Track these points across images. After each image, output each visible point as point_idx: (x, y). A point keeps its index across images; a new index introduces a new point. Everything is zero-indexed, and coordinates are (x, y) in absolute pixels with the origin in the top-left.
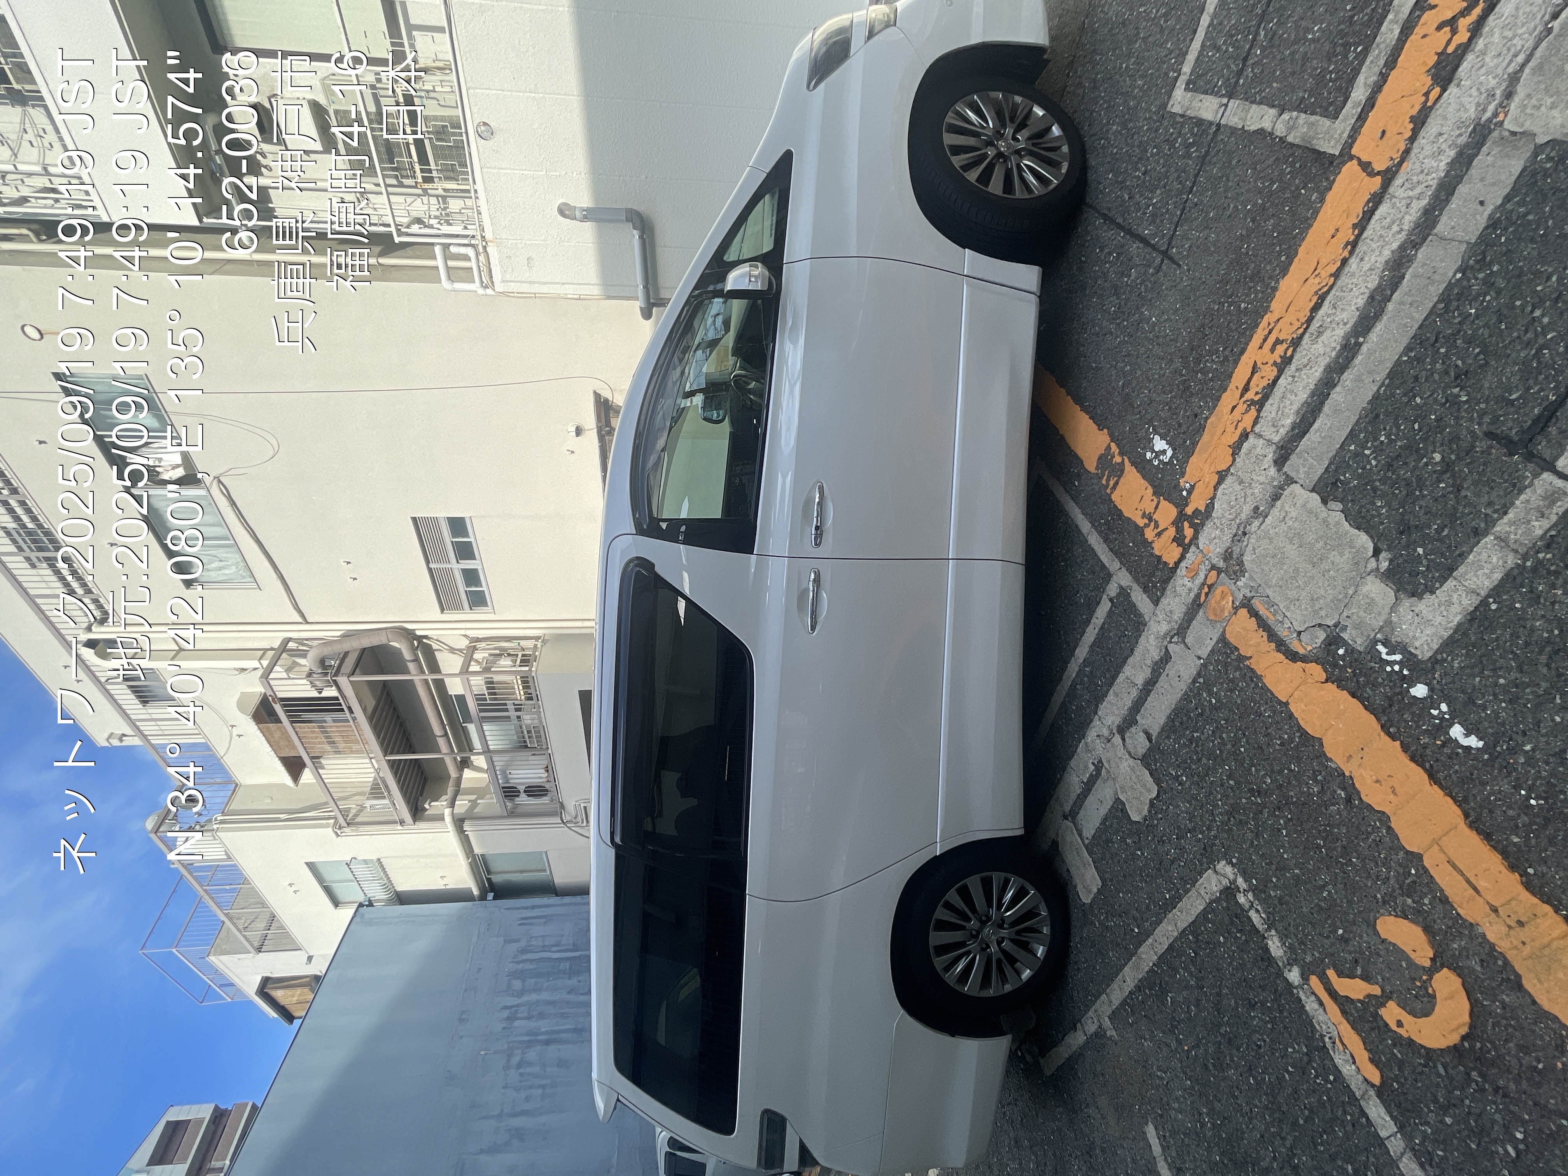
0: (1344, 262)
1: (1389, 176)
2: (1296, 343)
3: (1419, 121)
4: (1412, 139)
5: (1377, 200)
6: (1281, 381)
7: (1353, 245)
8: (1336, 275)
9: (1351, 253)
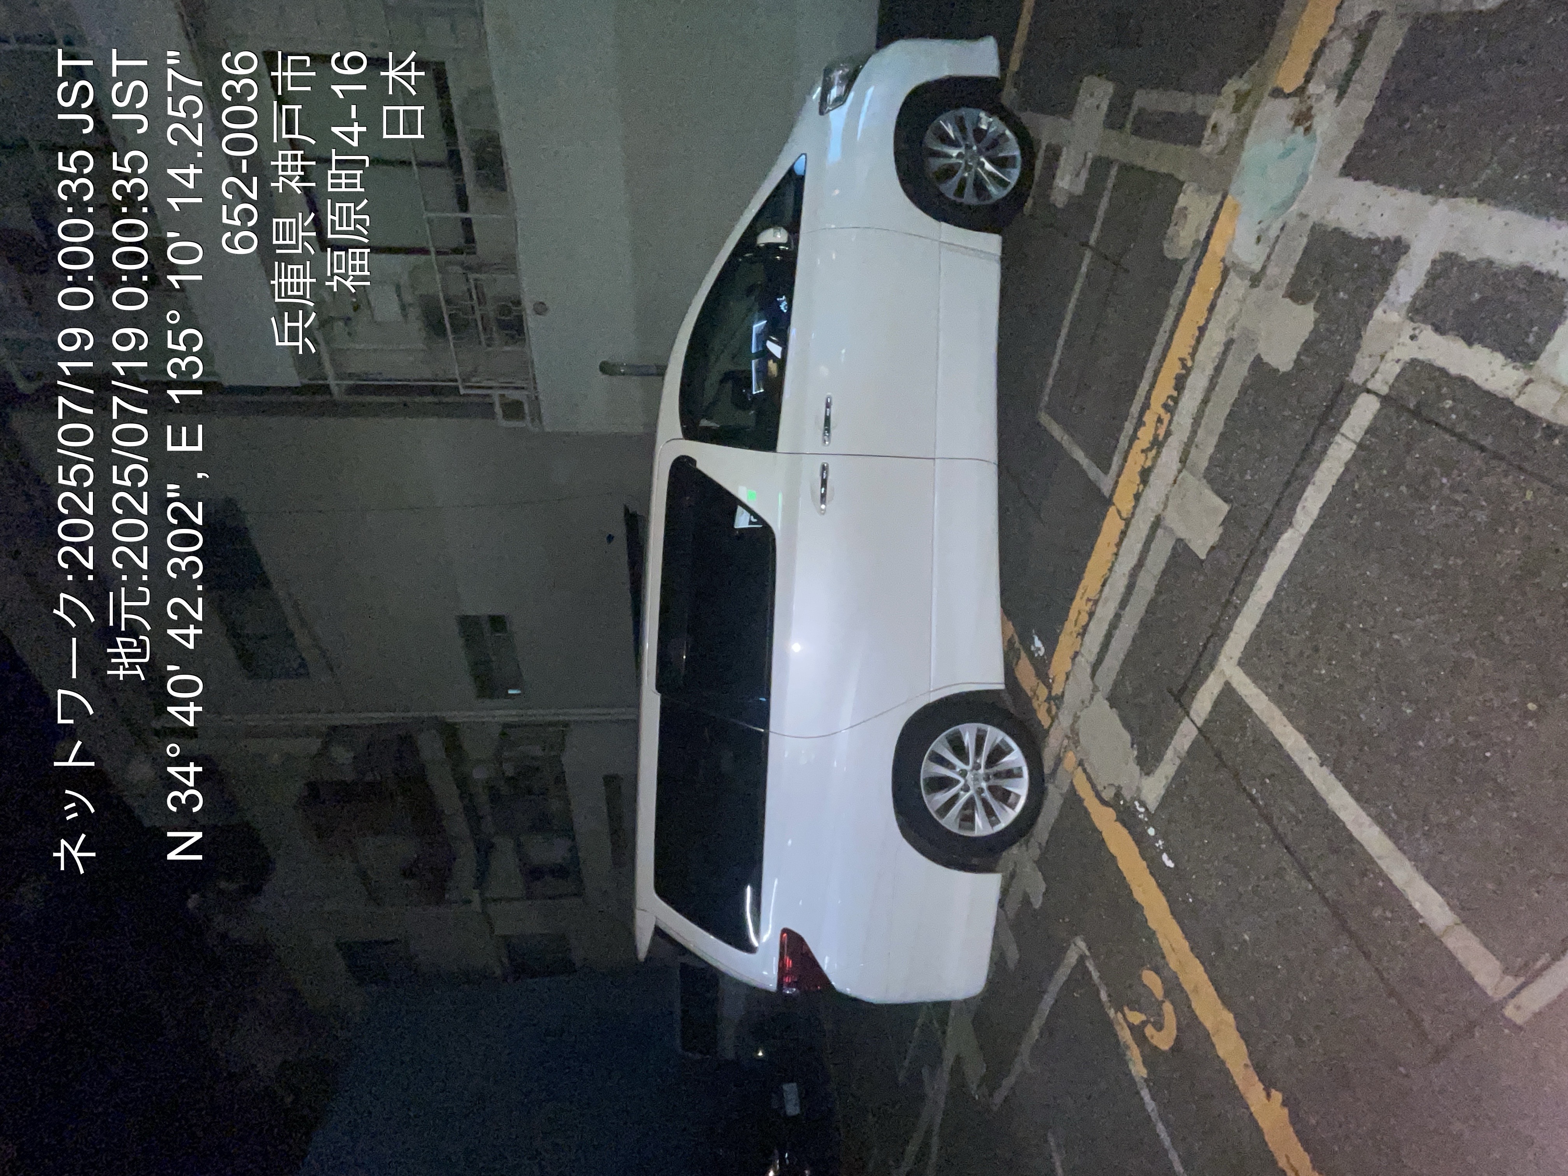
0: (1113, 563)
1: (1128, 522)
2: (1096, 602)
3: (1137, 497)
4: (1135, 507)
5: (1124, 533)
6: (1091, 624)
7: (1116, 554)
8: (1110, 570)
9: (1116, 559)
